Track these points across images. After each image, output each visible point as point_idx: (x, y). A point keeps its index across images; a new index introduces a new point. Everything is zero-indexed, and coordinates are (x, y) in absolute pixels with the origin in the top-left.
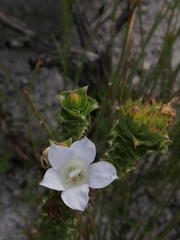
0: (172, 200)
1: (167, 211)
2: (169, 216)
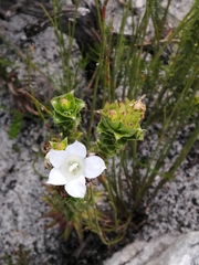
0: (180, 133)
1: (176, 143)
2: (180, 148)
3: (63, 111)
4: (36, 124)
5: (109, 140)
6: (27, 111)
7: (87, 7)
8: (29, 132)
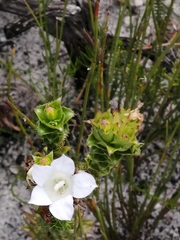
3: (48, 121)
4: (15, 141)
5: (101, 154)
6: (5, 125)
7: (78, 4)
8: (7, 150)
